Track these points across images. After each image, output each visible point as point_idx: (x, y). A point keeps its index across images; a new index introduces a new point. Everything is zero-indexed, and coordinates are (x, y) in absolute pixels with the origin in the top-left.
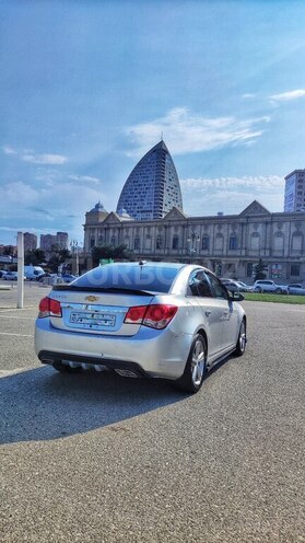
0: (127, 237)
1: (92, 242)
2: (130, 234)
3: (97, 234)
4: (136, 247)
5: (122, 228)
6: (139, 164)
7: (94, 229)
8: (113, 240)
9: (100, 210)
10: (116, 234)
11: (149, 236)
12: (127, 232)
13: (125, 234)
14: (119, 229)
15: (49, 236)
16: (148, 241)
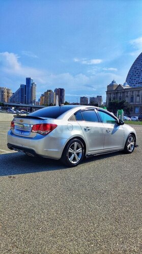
0: (127, 96)
1: (110, 99)
2: (129, 94)
3: (112, 96)
4: (132, 101)
5: (125, 92)
6: (137, 59)
7: (111, 94)
8: (120, 98)
9: (114, 84)
10: (122, 95)
11: (138, 96)
12: (127, 94)
13: (126, 95)
14: (123, 92)
15: (93, 98)
16: (138, 98)
